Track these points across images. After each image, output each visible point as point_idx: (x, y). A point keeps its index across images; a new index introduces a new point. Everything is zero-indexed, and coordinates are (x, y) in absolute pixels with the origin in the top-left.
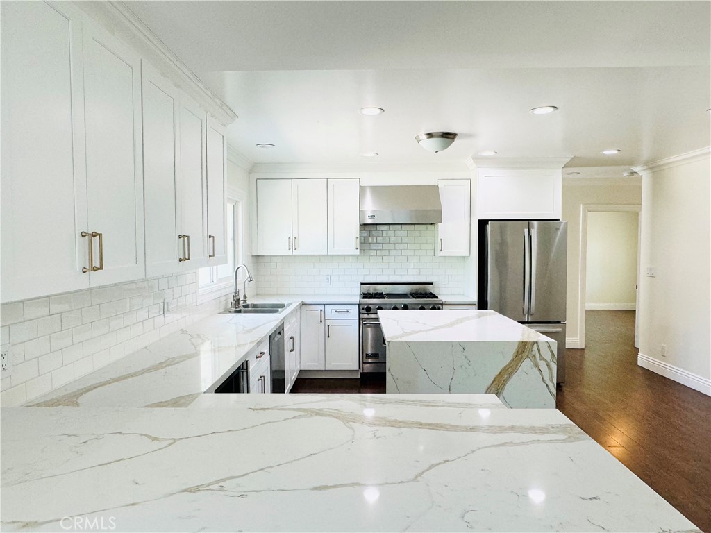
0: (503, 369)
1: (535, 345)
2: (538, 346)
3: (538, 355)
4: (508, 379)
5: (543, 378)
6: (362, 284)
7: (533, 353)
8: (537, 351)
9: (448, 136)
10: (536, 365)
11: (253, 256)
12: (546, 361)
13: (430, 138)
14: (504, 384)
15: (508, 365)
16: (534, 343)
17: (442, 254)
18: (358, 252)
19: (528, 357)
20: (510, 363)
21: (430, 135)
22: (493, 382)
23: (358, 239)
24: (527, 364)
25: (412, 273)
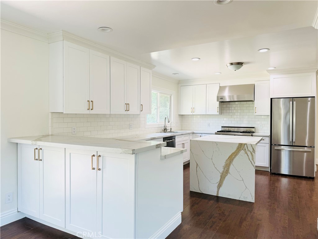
0: (233, 153)
1: (246, 145)
2: (247, 145)
3: (247, 149)
4: (235, 157)
5: (249, 159)
6: (222, 127)
7: (245, 148)
8: (246, 147)
9: (240, 64)
10: (246, 153)
11: (179, 115)
12: (250, 152)
13: (232, 65)
14: (233, 160)
15: (234, 152)
16: (245, 144)
17: (256, 114)
18: (218, 113)
19: (242, 149)
20: (235, 151)
21: (232, 64)
22: (228, 158)
23: (218, 108)
24: (242, 152)
25: (245, 123)
